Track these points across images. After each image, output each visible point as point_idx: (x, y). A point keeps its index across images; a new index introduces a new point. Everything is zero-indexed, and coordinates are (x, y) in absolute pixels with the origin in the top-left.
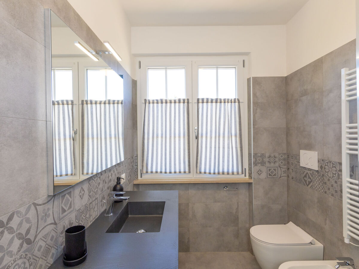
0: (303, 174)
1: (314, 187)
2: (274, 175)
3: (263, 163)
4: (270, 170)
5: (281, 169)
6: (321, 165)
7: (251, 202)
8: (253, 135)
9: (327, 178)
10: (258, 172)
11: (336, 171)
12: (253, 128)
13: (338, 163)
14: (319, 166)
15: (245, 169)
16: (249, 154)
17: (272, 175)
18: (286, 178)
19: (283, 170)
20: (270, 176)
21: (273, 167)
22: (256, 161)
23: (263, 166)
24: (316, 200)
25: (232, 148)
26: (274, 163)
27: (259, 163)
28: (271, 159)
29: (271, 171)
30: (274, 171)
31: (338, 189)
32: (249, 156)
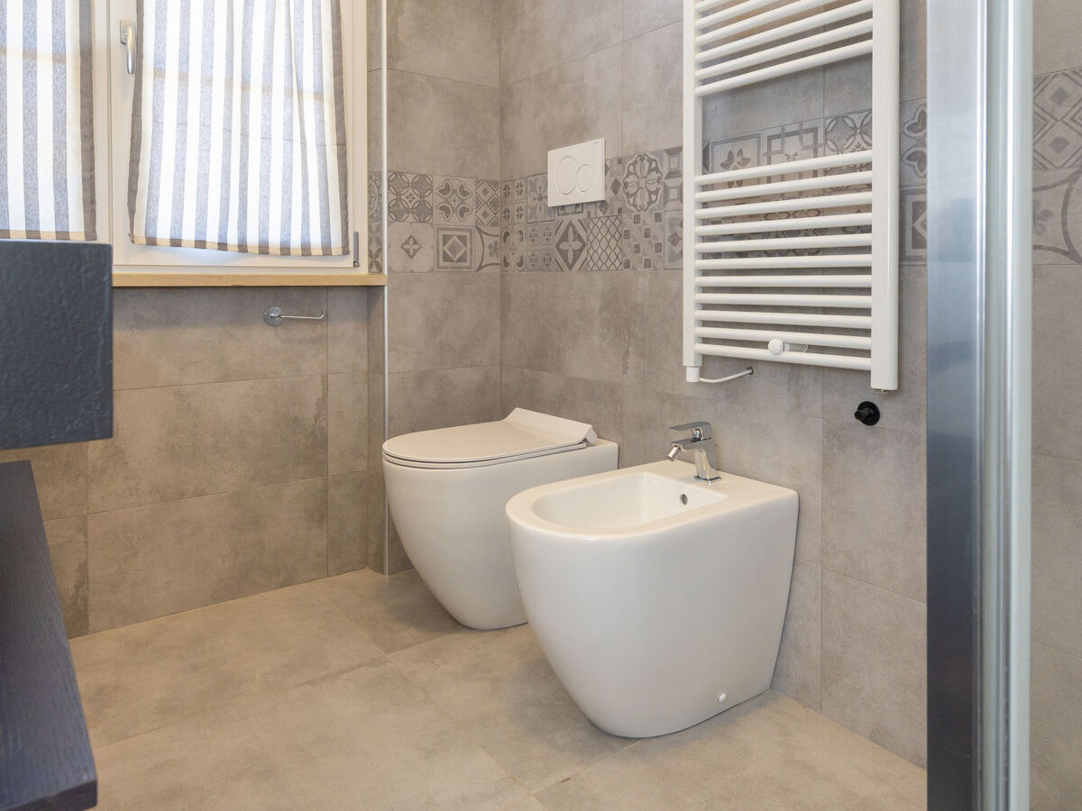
0: (556, 232)
1: (591, 264)
2: (458, 261)
3: (422, 212)
4: (446, 239)
5: (481, 236)
6: (613, 179)
7: (376, 368)
8: (388, 97)
9: (633, 215)
10: (406, 247)
11: (659, 180)
12: (388, 69)
13: (665, 153)
14: (609, 186)
15: (356, 235)
16: (370, 177)
17: (455, 259)
18: (497, 270)
19: (489, 241)
20: (448, 264)
21: (457, 230)
22: (398, 199)
23: (424, 222)
24: (596, 304)
25: (303, 143)
26: (462, 215)
27: (408, 211)
28: (452, 199)
29: (450, 242)
30: (460, 243)
31: (664, 236)
32: (369, 186)
